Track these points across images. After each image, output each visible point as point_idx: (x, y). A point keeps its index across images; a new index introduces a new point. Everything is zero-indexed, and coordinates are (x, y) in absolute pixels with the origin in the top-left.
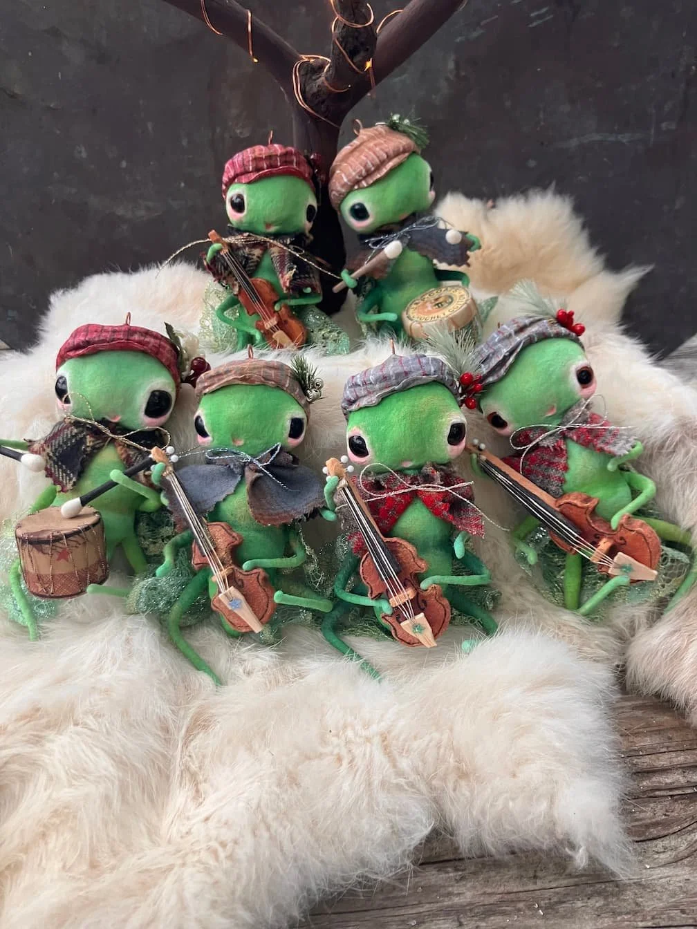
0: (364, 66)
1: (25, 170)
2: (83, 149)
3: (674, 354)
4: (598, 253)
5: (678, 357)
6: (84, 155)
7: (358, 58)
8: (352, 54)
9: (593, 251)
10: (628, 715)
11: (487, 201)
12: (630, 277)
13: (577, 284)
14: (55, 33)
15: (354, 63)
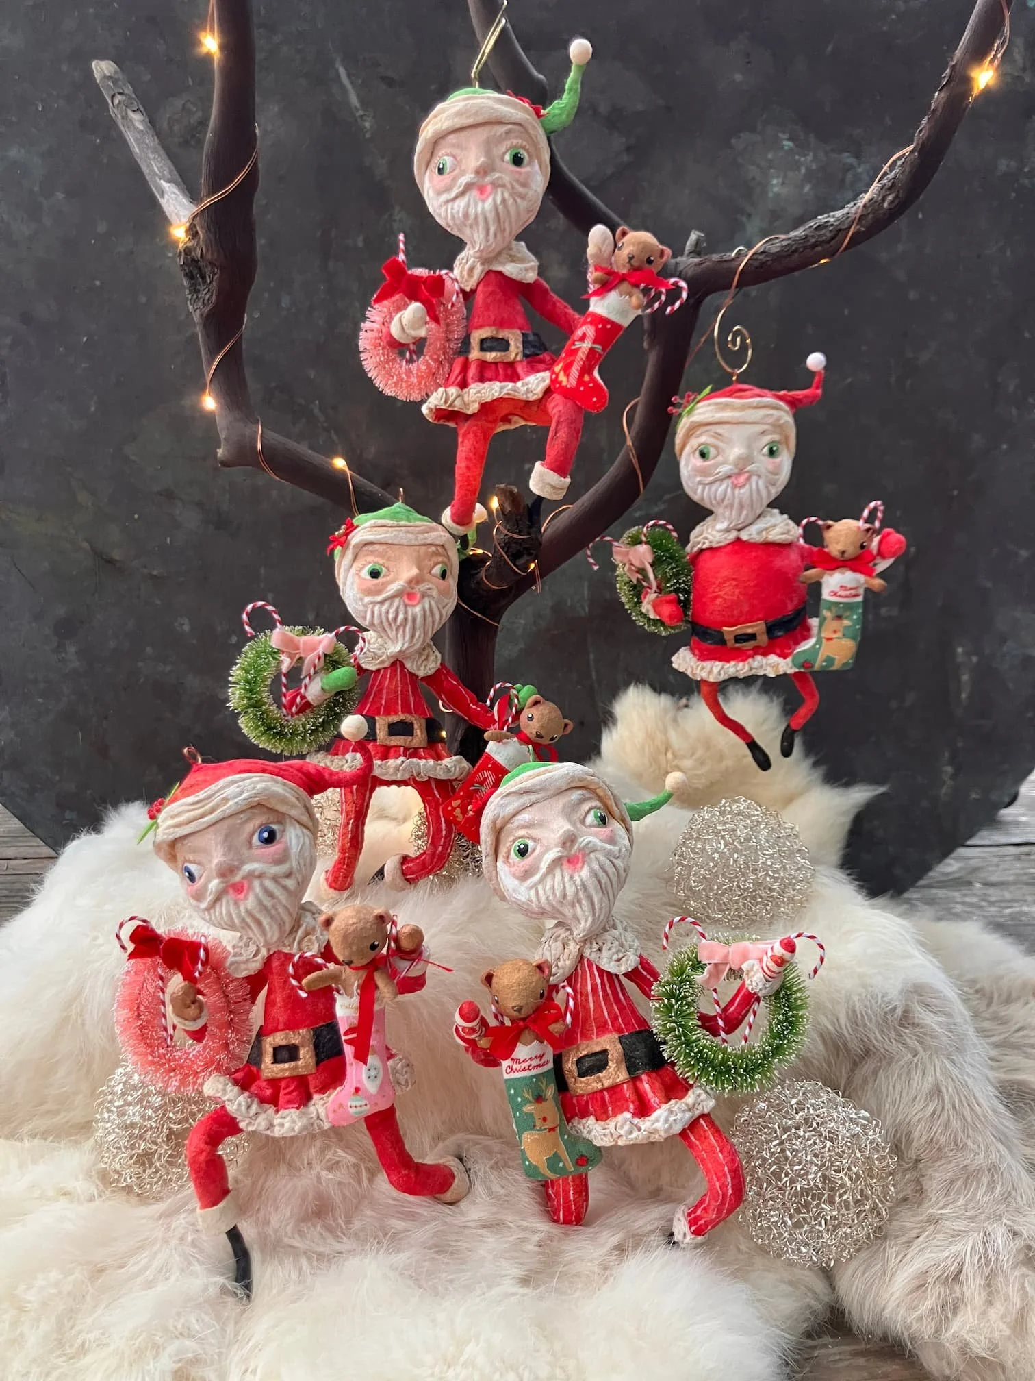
0: (528, 567)
1: (112, 644)
2: (186, 621)
3: (921, 882)
4: (815, 765)
5: (930, 886)
6: (186, 628)
7: (521, 562)
8: (515, 557)
9: (810, 761)
10: (846, 1363)
11: (681, 698)
12: (860, 795)
13: (789, 800)
14: (169, 495)
15: (517, 566)
